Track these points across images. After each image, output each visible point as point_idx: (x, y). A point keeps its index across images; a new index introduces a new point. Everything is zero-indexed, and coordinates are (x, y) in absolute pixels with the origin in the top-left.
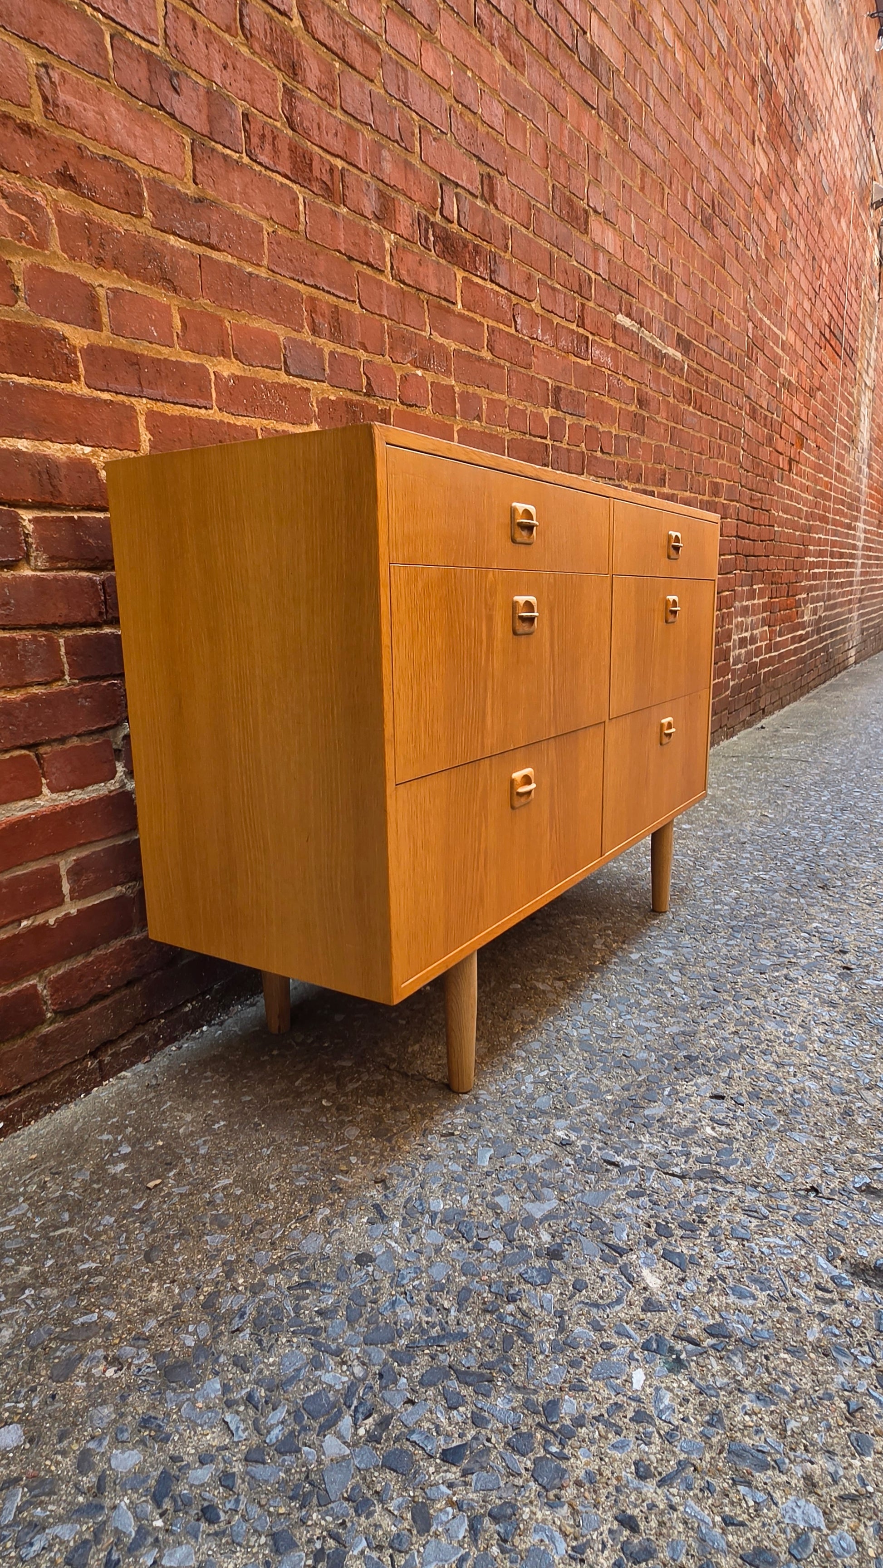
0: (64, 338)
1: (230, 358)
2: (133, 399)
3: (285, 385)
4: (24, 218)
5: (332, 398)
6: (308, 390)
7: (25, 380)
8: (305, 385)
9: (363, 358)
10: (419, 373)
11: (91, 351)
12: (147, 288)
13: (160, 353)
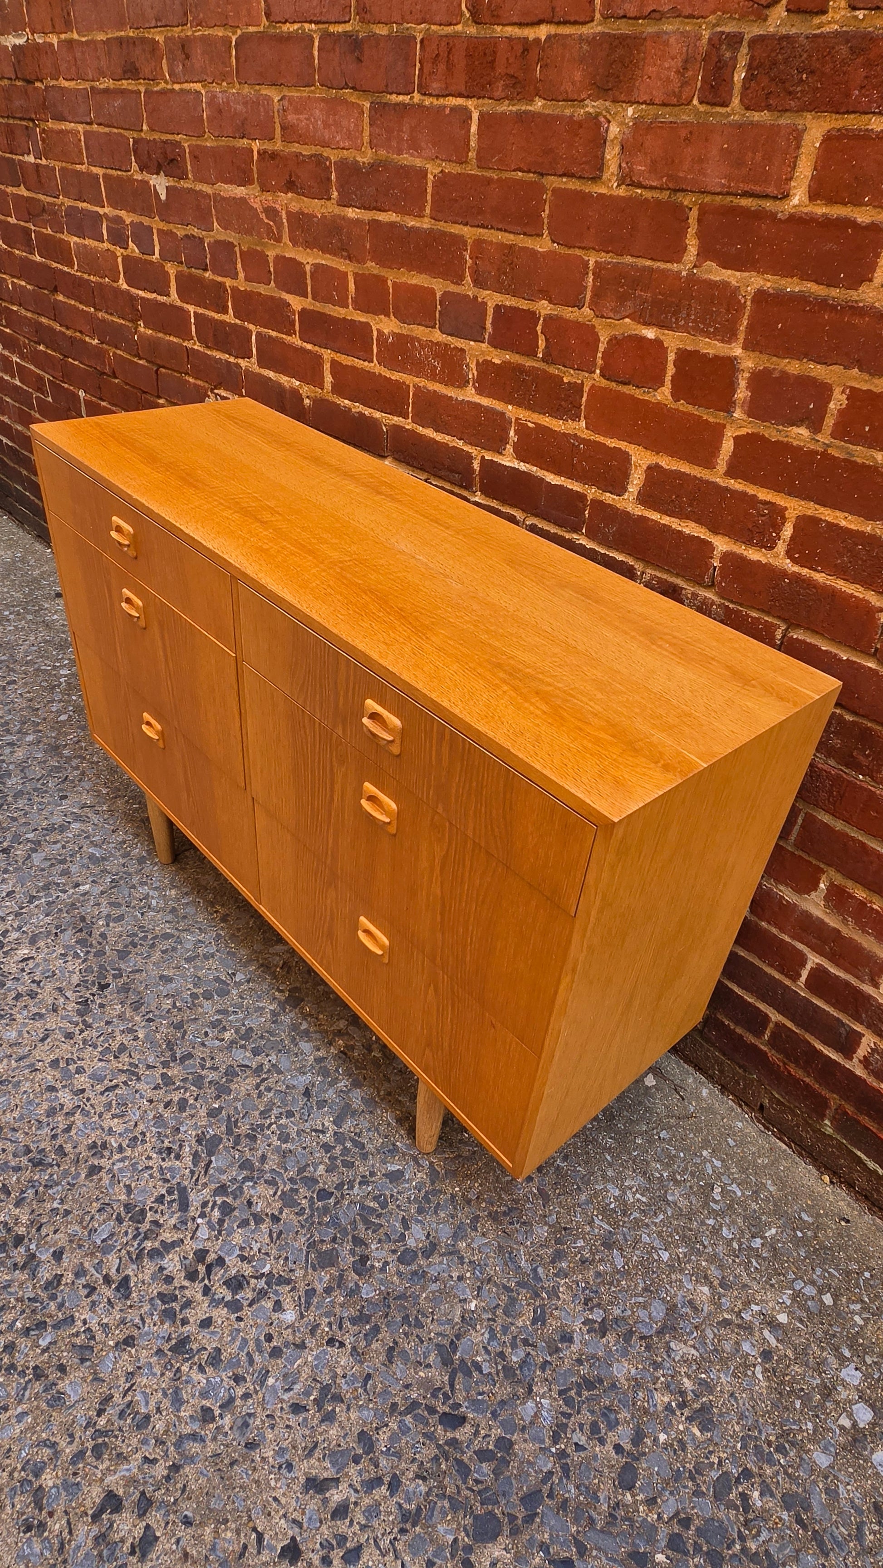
0: (289, 305)
1: (389, 316)
2: (323, 350)
3: (438, 344)
4: (272, 223)
5: (497, 361)
6: (462, 350)
7: (274, 334)
8: (459, 345)
9: (543, 312)
10: (650, 333)
11: (303, 313)
12: (333, 260)
13: (339, 313)
